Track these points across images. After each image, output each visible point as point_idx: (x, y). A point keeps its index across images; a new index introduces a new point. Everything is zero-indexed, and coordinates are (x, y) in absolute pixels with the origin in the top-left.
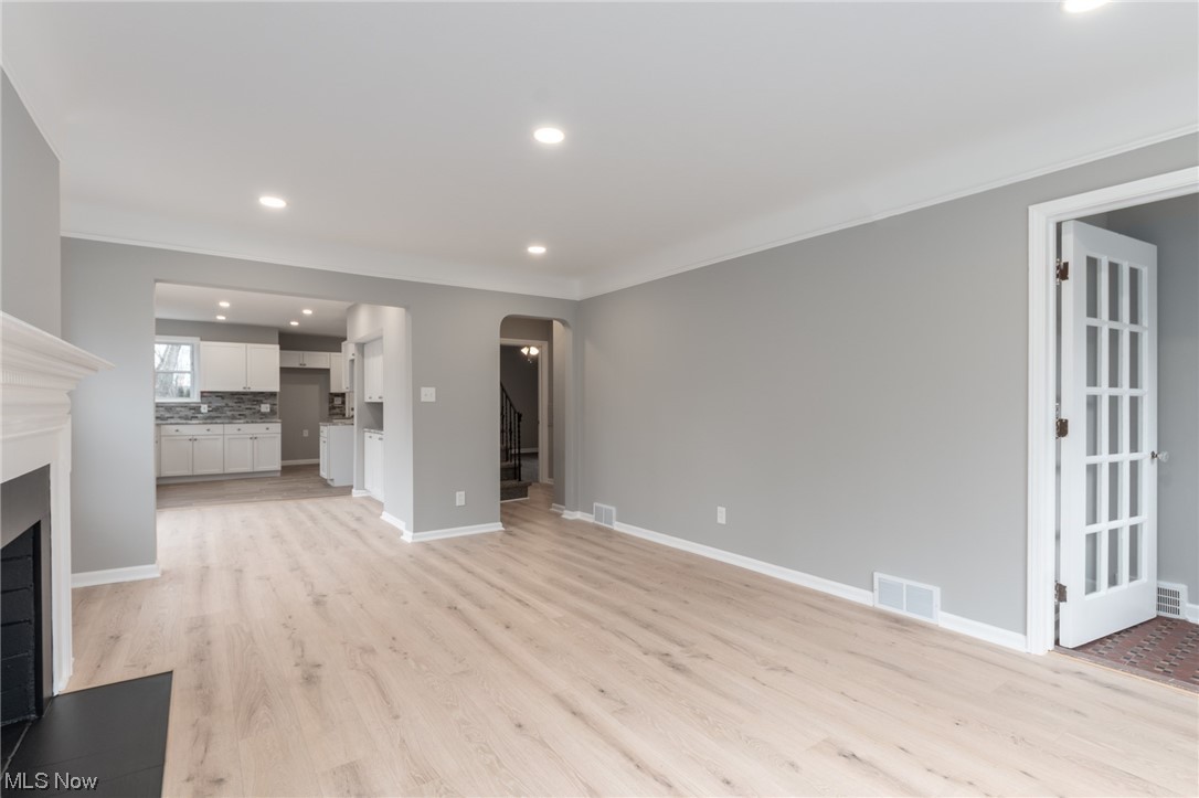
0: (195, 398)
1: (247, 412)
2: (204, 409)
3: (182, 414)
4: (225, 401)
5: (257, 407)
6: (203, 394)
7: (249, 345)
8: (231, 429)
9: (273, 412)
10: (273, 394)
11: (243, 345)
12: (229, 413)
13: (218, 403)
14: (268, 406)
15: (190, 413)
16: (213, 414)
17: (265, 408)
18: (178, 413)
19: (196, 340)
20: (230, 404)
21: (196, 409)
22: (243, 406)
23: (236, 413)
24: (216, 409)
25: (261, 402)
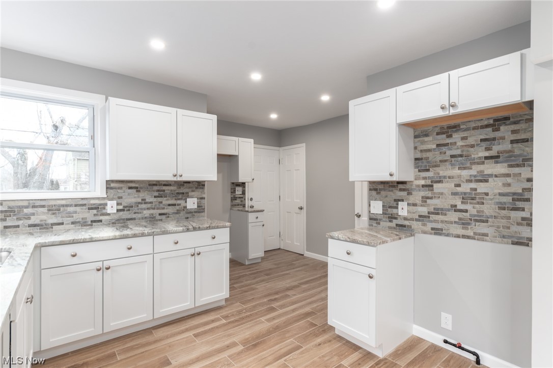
0: (98, 191)
1: (170, 210)
2: (112, 207)
3: (77, 217)
4: (142, 195)
5: (182, 202)
6: (110, 185)
7: (180, 111)
8: (164, 243)
9: (200, 209)
10: (200, 185)
11: (173, 110)
12: (147, 213)
13: (131, 198)
14: (195, 200)
15: (90, 215)
16: (125, 215)
17: (192, 203)
18: (70, 215)
19: (96, 99)
20: (149, 199)
21: (99, 208)
22: (165, 201)
23: (156, 212)
24: (128, 208)
25: (185, 196)
